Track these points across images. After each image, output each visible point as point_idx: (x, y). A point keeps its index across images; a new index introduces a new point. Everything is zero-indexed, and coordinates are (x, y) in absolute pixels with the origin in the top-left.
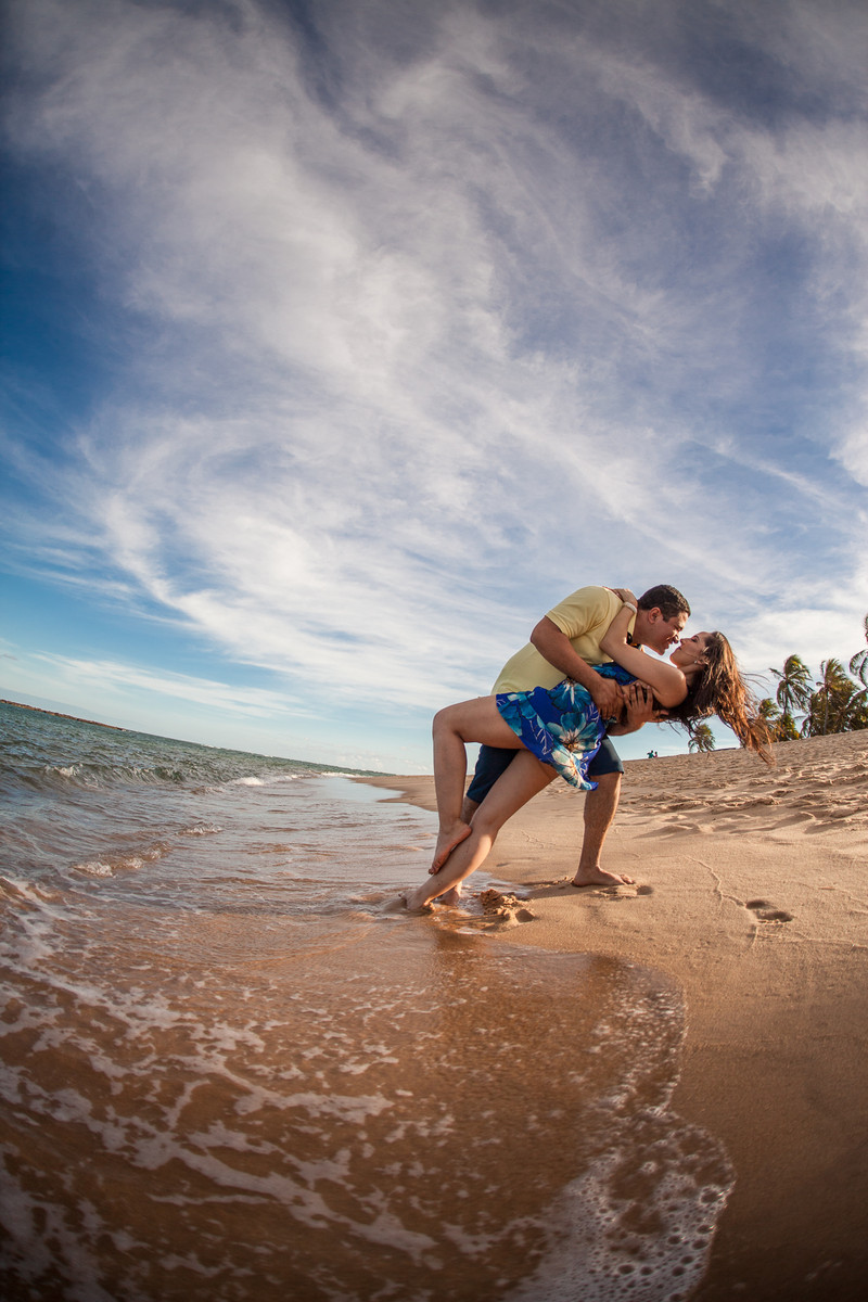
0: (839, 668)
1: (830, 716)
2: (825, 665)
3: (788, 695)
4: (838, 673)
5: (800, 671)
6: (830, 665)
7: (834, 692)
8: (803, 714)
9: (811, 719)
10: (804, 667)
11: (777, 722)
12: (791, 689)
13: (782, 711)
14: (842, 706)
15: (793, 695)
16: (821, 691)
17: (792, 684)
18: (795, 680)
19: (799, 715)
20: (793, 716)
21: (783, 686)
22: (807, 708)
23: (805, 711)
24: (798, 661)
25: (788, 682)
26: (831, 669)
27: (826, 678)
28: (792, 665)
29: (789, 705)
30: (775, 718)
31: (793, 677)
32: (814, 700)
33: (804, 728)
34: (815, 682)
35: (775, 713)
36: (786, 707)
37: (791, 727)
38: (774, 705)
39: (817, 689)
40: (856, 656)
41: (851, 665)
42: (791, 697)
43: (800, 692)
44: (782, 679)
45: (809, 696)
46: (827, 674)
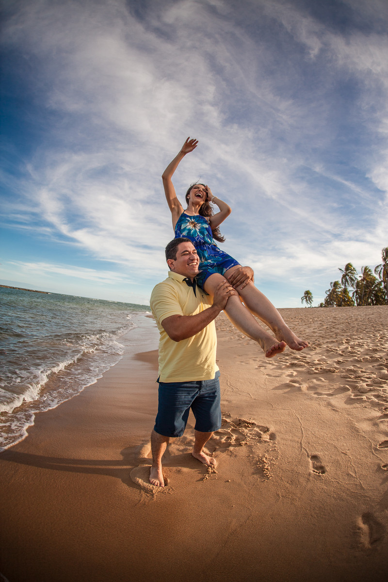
0: (370, 271)
1: (365, 291)
2: (363, 269)
3: (346, 280)
4: (369, 273)
5: (352, 270)
6: (366, 269)
7: (367, 281)
8: (353, 289)
9: (356, 292)
10: (354, 268)
11: (341, 292)
12: (348, 278)
13: (344, 287)
14: (371, 287)
15: (349, 281)
16: (361, 280)
17: (348, 276)
18: (350, 274)
19: (351, 290)
20: (348, 290)
21: (344, 276)
22: (355, 287)
23: (354, 288)
24: (351, 266)
25: (347, 275)
26: (366, 271)
27: (363, 274)
28: (348, 267)
29: (347, 285)
30: (340, 290)
31: (349, 273)
32: (358, 283)
33: (353, 296)
34: (359, 276)
35: (340, 288)
36: (345, 286)
37: (347, 295)
38: (339, 284)
39: (360, 279)
40: (378, 267)
41: (375, 271)
42: (348, 282)
43: (352, 280)
44: (344, 273)
45: (356, 282)
46: (364, 273)
